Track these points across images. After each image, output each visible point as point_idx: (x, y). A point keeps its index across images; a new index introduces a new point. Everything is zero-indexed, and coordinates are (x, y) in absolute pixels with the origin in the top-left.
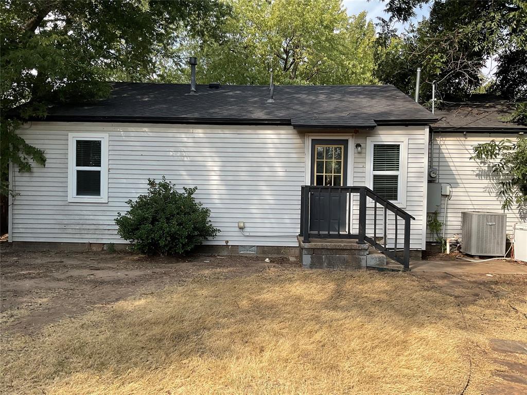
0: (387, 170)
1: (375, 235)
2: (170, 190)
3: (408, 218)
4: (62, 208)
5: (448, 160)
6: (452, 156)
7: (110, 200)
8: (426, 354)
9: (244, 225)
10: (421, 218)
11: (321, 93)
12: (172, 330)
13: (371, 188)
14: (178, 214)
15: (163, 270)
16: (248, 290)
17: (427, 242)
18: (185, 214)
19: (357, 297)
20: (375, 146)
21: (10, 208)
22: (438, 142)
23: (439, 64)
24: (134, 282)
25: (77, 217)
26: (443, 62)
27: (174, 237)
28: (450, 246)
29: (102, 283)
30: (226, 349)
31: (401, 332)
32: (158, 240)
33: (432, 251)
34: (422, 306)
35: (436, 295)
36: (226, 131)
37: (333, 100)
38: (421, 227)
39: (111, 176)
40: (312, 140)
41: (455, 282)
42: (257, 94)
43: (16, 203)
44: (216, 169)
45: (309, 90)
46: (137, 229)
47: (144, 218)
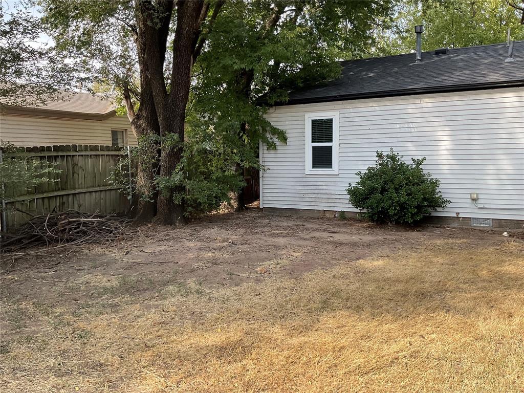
2: (398, 161)
4: (301, 179)
7: (341, 171)
9: (477, 196)
12: (415, 289)
14: (407, 184)
15: (394, 238)
16: (486, 261)
18: (413, 185)
21: (261, 179)
24: (369, 246)
25: (312, 187)
27: (403, 206)
29: (341, 244)
30: (471, 310)
32: (388, 209)
36: (456, 98)
39: (341, 150)
42: (491, 54)
43: (265, 175)
44: (445, 138)
46: (367, 198)
47: (374, 188)
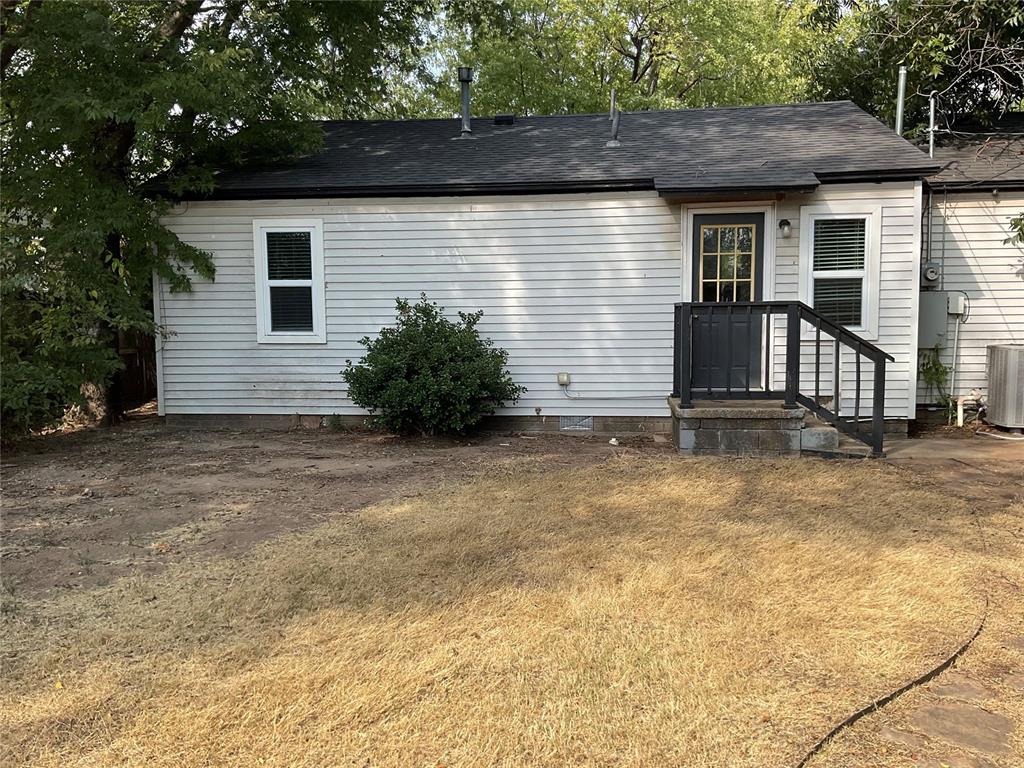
0: (840, 269)
1: (817, 393)
2: (435, 318)
3: (880, 358)
4: (248, 354)
5: (961, 245)
6: (970, 237)
7: (330, 338)
8: (907, 586)
9: (568, 378)
10: (906, 358)
11: (709, 124)
12: (465, 550)
13: (810, 304)
14: (451, 360)
15: (431, 459)
16: (583, 490)
17: (917, 405)
18: (463, 361)
19: (783, 501)
20: (817, 222)
21: (158, 356)
22: (942, 211)
23: (938, 56)
24: (386, 478)
25: (273, 370)
26: (948, 52)
27: (446, 401)
28: (965, 411)
29: (332, 479)
30: (559, 577)
31: (863, 553)
32: (420, 407)
33: (928, 421)
34: (903, 514)
35: (932, 496)
37: (733, 137)
38: (906, 376)
39: (330, 295)
40: (695, 215)
41: (969, 475)
42: (585, 131)
43: (168, 346)
44: (512, 276)
45: (686, 118)
46: (382, 388)
47: (393, 368)
